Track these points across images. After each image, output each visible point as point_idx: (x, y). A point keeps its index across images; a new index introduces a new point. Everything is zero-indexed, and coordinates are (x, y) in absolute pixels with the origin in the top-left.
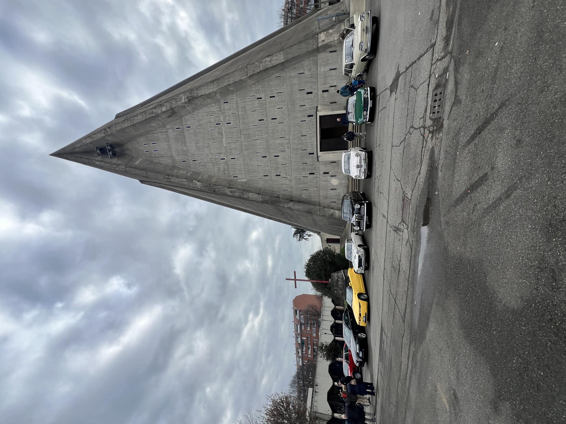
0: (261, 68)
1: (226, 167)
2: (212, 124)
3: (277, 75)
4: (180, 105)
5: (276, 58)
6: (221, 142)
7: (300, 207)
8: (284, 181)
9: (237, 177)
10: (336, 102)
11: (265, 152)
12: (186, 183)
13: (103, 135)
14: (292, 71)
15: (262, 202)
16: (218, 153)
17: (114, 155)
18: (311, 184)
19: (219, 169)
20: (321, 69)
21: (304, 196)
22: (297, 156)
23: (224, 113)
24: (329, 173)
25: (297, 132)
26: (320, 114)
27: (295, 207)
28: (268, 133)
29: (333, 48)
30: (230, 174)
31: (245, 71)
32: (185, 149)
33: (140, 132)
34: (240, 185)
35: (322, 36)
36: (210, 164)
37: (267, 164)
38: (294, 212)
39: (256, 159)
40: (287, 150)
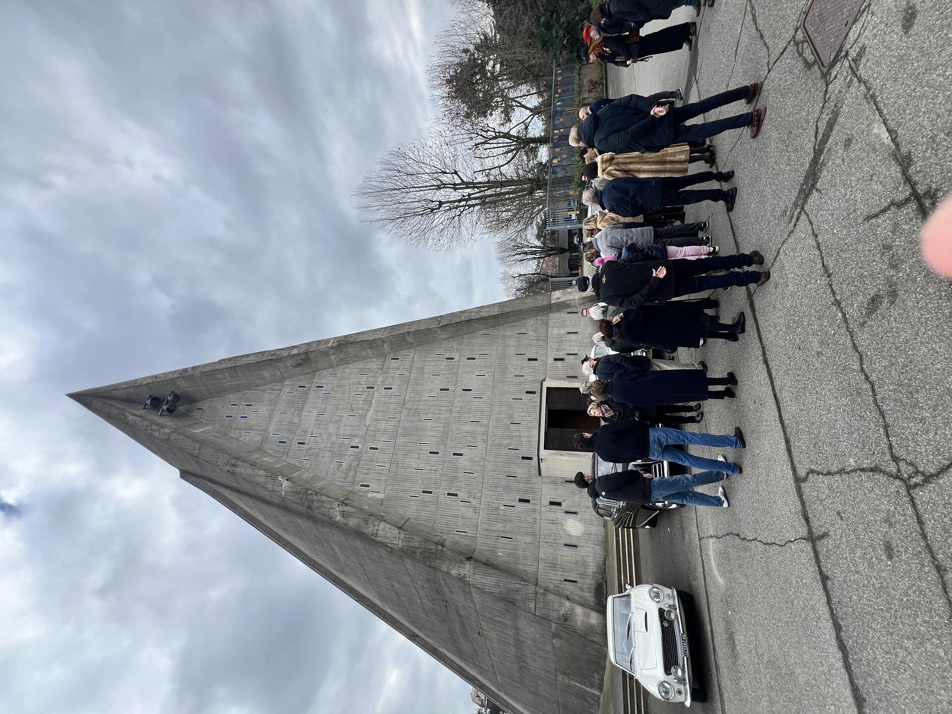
0: (463, 318)
1: (354, 464)
2: (361, 386)
3: (485, 332)
4: (322, 349)
5: (488, 310)
6: (363, 417)
7: (487, 580)
8: (463, 510)
9: (368, 486)
10: (576, 377)
11: (438, 444)
12: (261, 480)
14: (509, 330)
15: (402, 551)
17: (170, 411)
18: (521, 525)
19: (340, 466)
20: (553, 331)
21: (501, 555)
22: (498, 460)
24: (563, 504)
25: (504, 416)
26: (546, 384)
27: (477, 577)
28: (451, 411)
29: (571, 308)
30: (357, 479)
32: (296, 420)
33: (238, 382)
34: (368, 505)
35: (557, 294)
36: (327, 454)
37: (434, 468)
38: (471, 597)
39: (416, 456)
40: (481, 446)
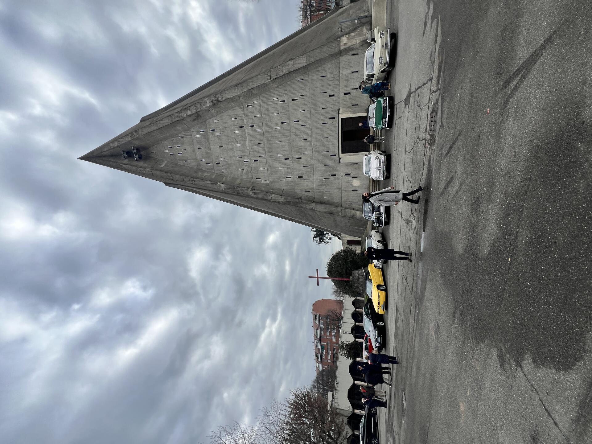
0: (285, 72)
1: (249, 169)
2: (235, 127)
3: (300, 78)
4: (205, 109)
5: (299, 61)
6: (244, 145)
7: (322, 208)
9: (260, 179)
10: (357, 105)
11: (288, 154)
12: (210, 185)
13: (130, 139)
14: (315, 74)
15: (285, 203)
16: (241, 156)
17: (140, 158)
18: (333, 185)
19: (243, 171)
20: (343, 72)
21: (326, 197)
22: (319, 158)
23: (248, 116)
24: (351, 174)
25: (319, 134)
26: (342, 116)
27: (317, 208)
28: (290, 135)
29: (354, 51)
30: (253, 176)
31: (269, 75)
32: (209, 151)
33: (166, 135)
34: (263, 187)
35: (344, 40)
36: (234, 167)
37: (289, 166)
38: (316, 213)
39: (279, 161)
40: (309, 152)
